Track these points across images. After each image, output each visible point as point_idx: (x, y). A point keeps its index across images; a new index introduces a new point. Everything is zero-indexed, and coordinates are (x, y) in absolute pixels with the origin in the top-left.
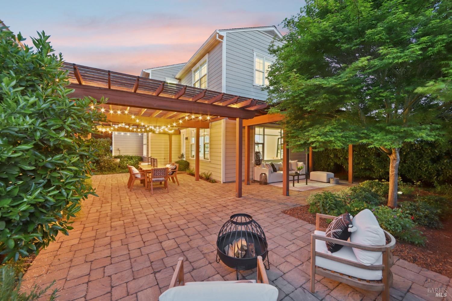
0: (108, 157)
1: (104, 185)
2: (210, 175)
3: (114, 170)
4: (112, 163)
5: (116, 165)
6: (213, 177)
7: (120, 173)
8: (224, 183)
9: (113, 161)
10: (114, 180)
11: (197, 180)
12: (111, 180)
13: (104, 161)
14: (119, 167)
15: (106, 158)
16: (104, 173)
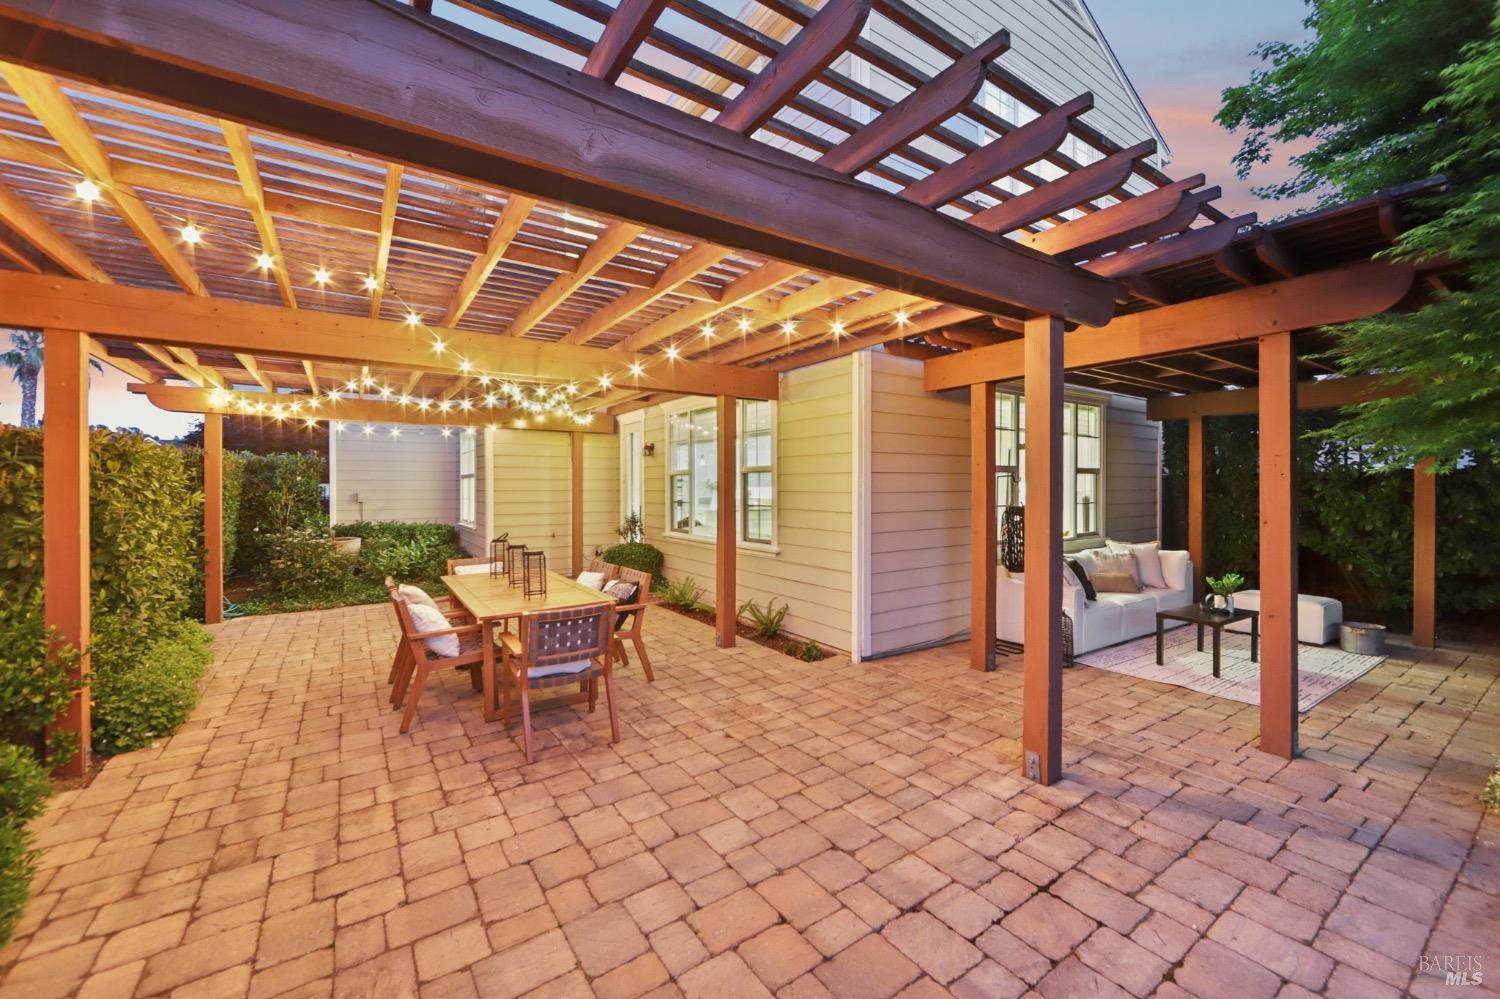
0: (309, 531)
1: (270, 681)
2: (782, 614)
3: (332, 589)
4: (324, 560)
5: (342, 567)
6: (800, 627)
7: (363, 602)
8: (864, 660)
9: (333, 548)
10: (326, 645)
11: (727, 642)
12: (311, 644)
13: (290, 553)
14: (357, 572)
15: (296, 537)
16: (287, 603)
